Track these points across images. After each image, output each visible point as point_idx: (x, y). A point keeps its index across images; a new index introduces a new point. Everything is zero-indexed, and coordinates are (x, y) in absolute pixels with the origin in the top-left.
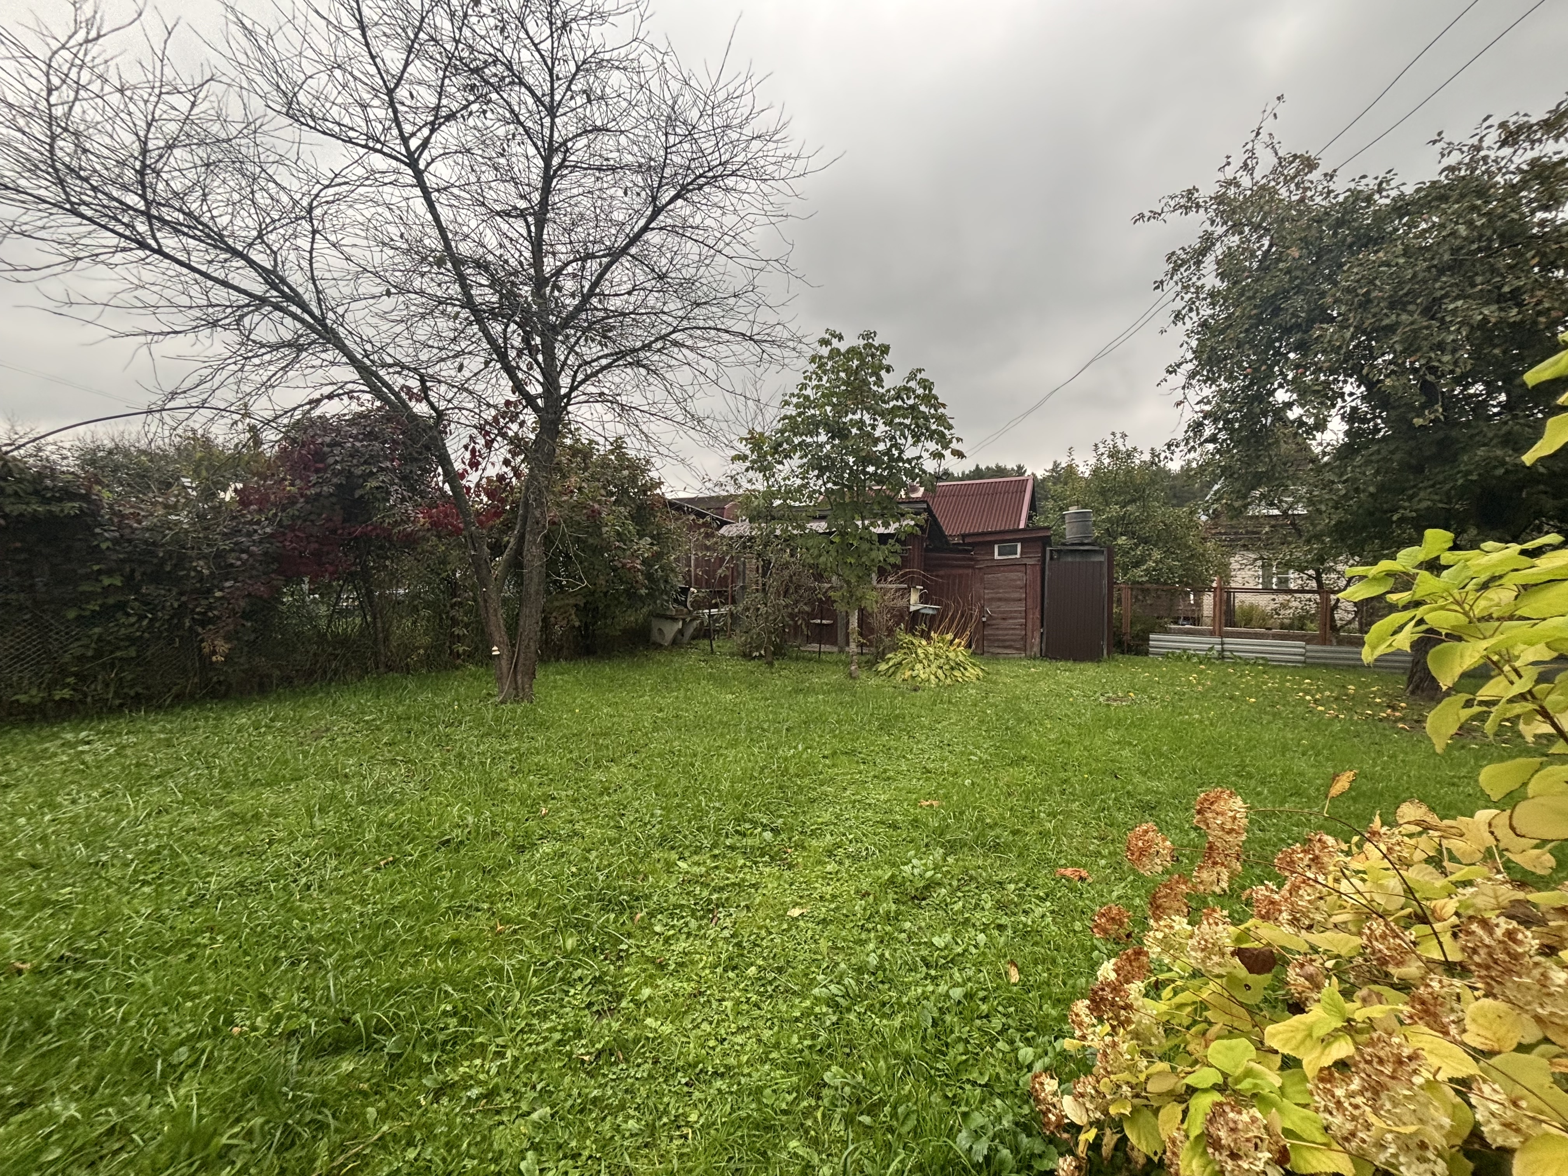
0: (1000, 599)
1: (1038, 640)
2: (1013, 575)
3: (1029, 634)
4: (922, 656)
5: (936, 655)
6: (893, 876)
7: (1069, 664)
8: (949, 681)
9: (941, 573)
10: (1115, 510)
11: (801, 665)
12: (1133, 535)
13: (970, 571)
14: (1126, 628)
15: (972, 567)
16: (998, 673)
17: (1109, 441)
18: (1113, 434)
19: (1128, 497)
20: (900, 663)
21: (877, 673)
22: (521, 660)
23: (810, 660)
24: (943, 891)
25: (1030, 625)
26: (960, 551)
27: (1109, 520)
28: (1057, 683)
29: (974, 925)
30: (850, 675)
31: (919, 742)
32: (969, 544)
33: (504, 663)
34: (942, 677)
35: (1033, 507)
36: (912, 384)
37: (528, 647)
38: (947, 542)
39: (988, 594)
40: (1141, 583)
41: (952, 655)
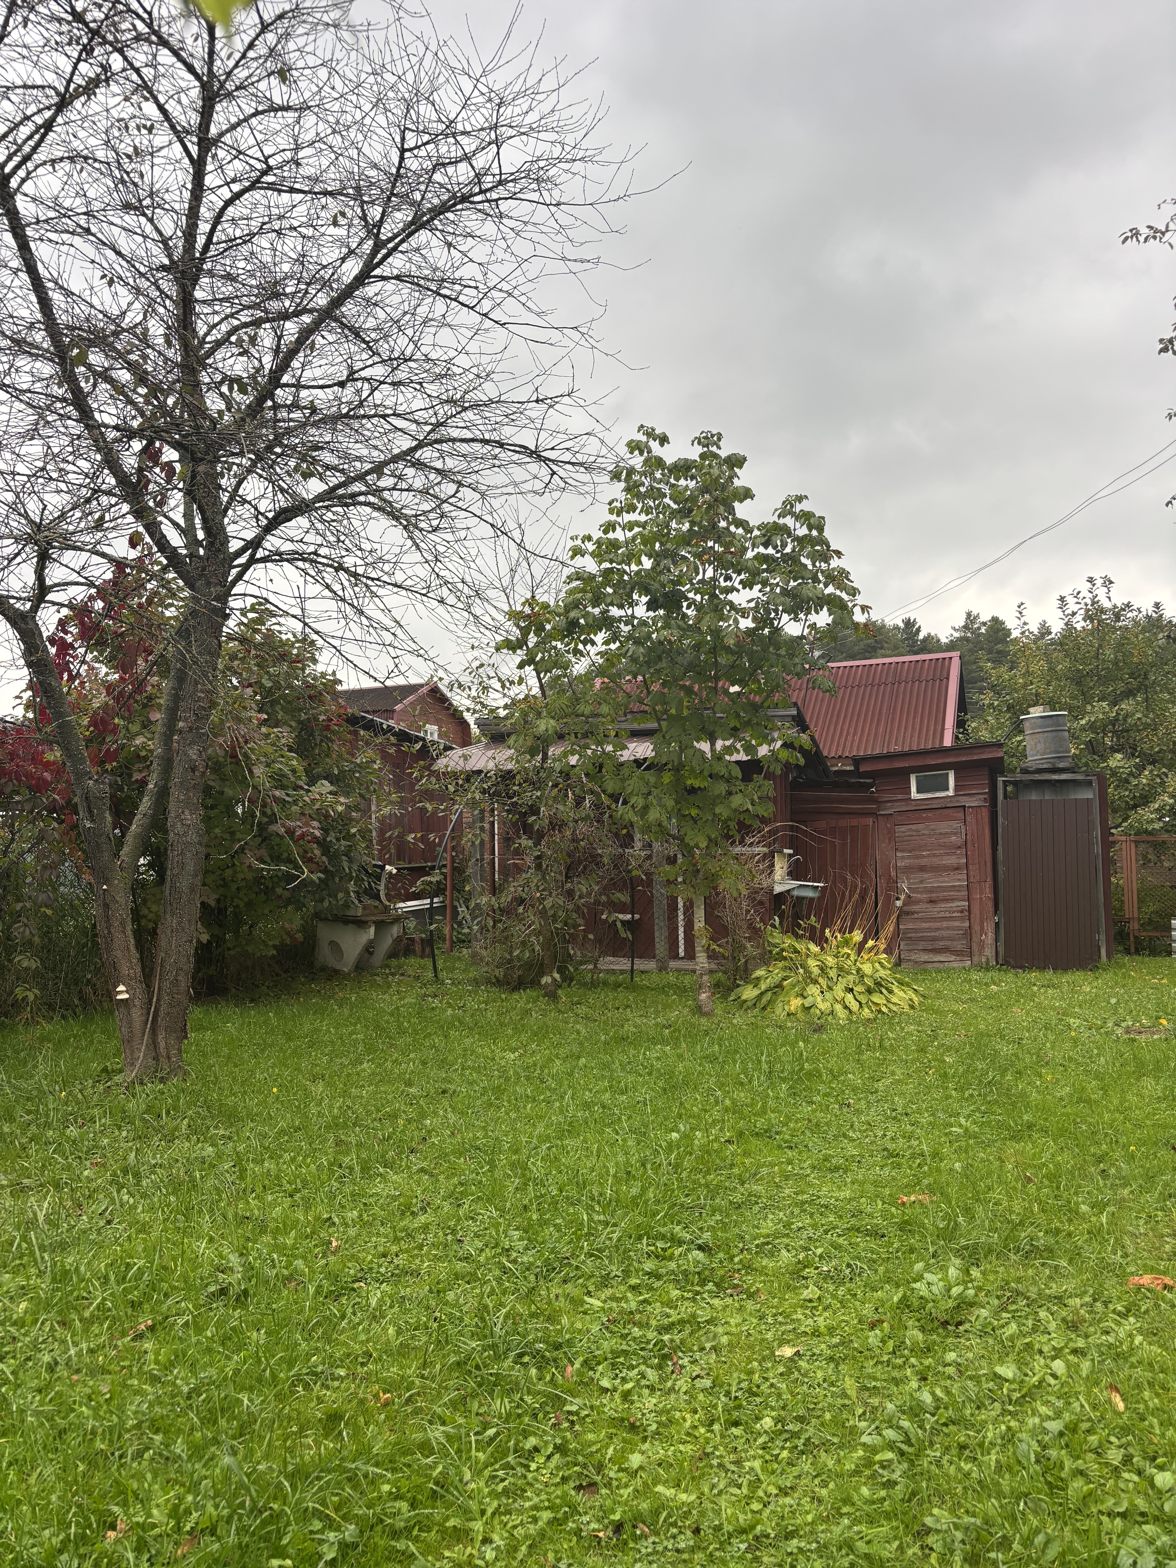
0: (922, 869)
1: (991, 935)
2: (944, 827)
3: (976, 928)
4: (816, 971)
5: (840, 969)
6: (904, 1299)
7: (1049, 974)
8: (866, 1013)
9: (822, 824)
10: (1100, 710)
11: (606, 996)
12: (1131, 750)
13: (870, 821)
14: (1131, 910)
15: (873, 814)
16: (939, 995)
17: (1085, 593)
18: (1091, 580)
19: (1121, 687)
20: (780, 986)
21: (742, 1004)
22: (163, 1008)
23: (617, 985)
24: (984, 1313)
25: (976, 910)
26: (849, 787)
27: (1092, 726)
28: (1040, 1007)
29: (1041, 1352)
30: (698, 1010)
31: (858, 1112)
32: (867, 775)
33: (137, 1014)
34: (854, 1006)
35: (962, 706)
36: (789, 521)
37: (176, 982)
38: (826, 771)
39: (903, 860)
40: (1150, 833)
41: (867, 968)
